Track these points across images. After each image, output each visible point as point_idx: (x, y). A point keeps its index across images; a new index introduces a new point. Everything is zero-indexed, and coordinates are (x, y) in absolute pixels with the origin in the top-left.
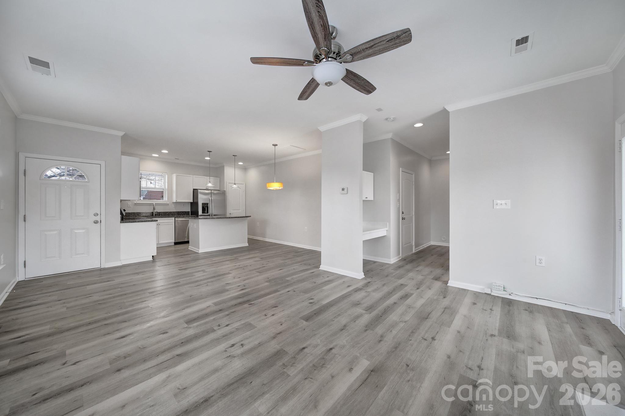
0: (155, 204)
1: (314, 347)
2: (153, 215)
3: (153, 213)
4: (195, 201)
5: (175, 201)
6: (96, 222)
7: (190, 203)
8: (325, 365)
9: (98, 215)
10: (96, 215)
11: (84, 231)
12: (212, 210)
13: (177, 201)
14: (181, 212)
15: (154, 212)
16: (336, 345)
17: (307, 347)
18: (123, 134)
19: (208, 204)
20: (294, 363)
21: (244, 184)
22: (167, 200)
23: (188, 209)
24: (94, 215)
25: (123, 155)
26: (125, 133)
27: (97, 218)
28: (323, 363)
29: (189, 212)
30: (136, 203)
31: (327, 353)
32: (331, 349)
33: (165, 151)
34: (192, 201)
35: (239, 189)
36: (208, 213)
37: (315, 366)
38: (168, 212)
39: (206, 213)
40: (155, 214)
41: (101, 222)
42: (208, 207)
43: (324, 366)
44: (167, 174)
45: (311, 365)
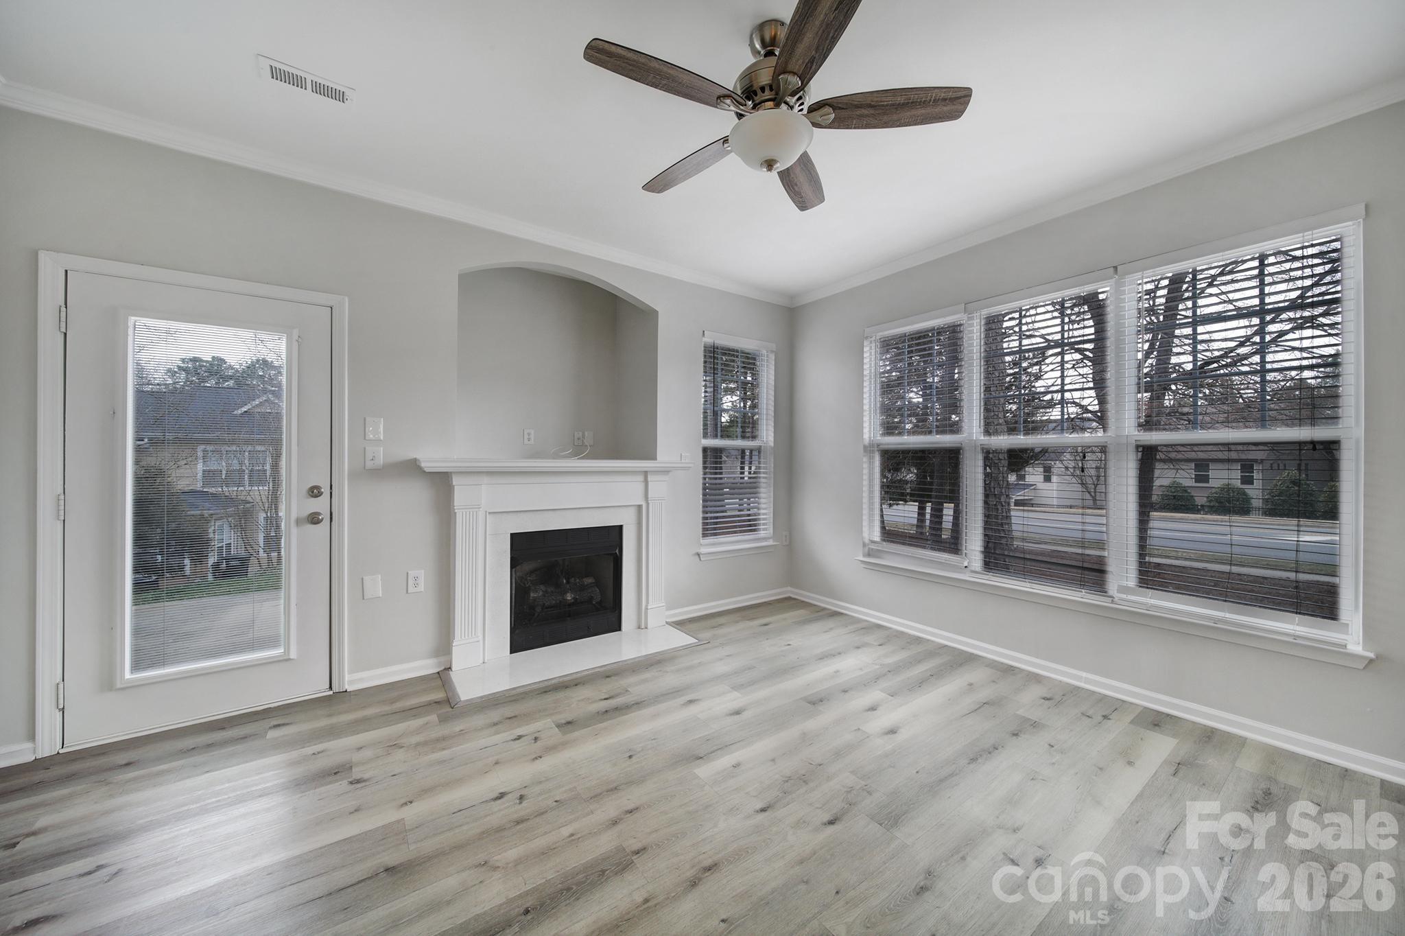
1: (804, 822)
8: (784, 779)
16: (748, 817)
17: (822, 824)
20: (848, 792)
28: (786, 784)
31: (775, 803)
32: (763, 810)
37: (804, 782)
43: (786, 779)
45: (811, 785)
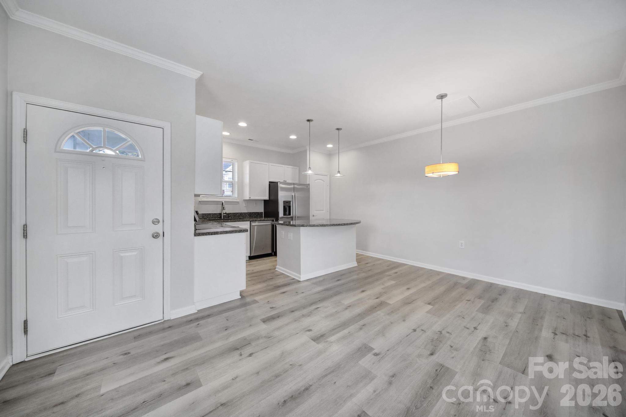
0: (224, 202)
2: (221, 217)
3: (220, 214)
4: (272, 198)
5: (248, 198)
6: (156, 236)
7: (263, 201)
9: (159, 222)
10: (156, 222)
11: (135, 253)
12: (296, 210)
13: (251, 199)
14: (253, 213)
15: (223, 213)
18: (199, 75)
19: (290, 202)
21: (329, 176)
22: (237, 196)
23: (260, 209)
24: (154, 223)
25: (198, 114)
26: (202, 73)
27: (158, 228)
29: (263, 212)
30: (200, 200)
33: (243, 124)
34: (267, 198)
35: (323, 182)
36: (290, 214)
38: (238, 213)
39: (287, 215)
40: (224, 216)
41: (163, 235)
42: (290, 206)
44: (237, 161)
